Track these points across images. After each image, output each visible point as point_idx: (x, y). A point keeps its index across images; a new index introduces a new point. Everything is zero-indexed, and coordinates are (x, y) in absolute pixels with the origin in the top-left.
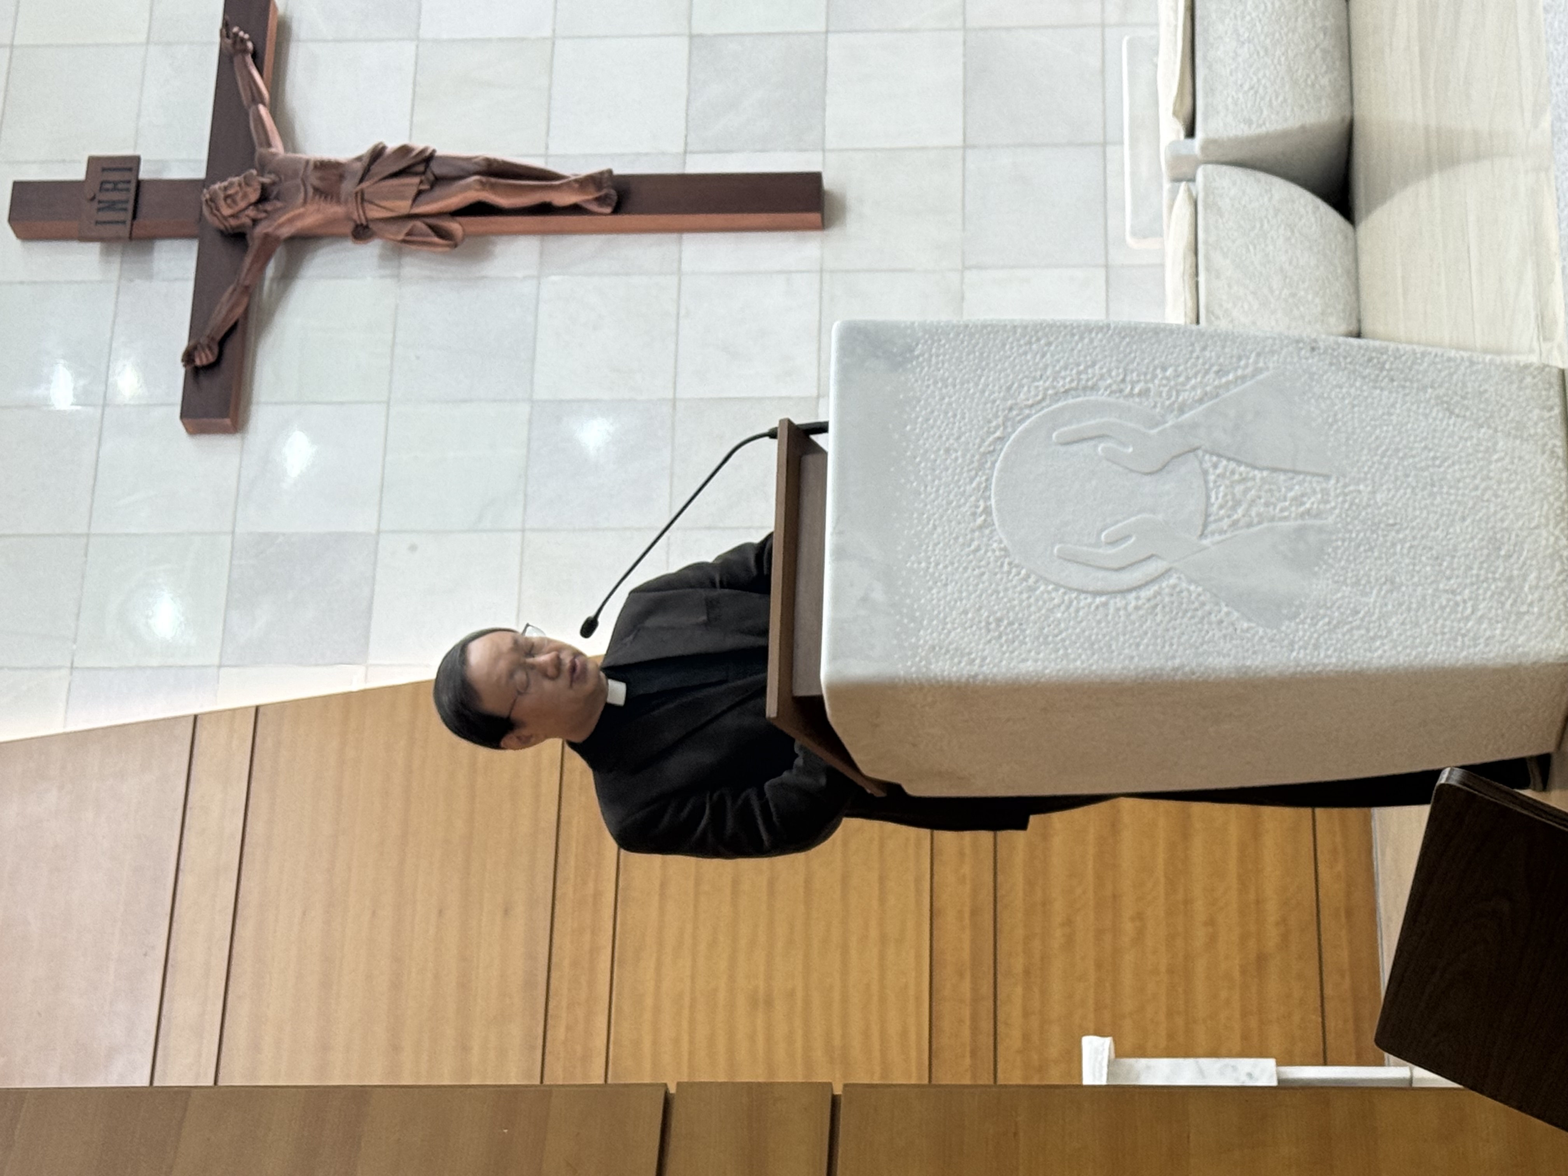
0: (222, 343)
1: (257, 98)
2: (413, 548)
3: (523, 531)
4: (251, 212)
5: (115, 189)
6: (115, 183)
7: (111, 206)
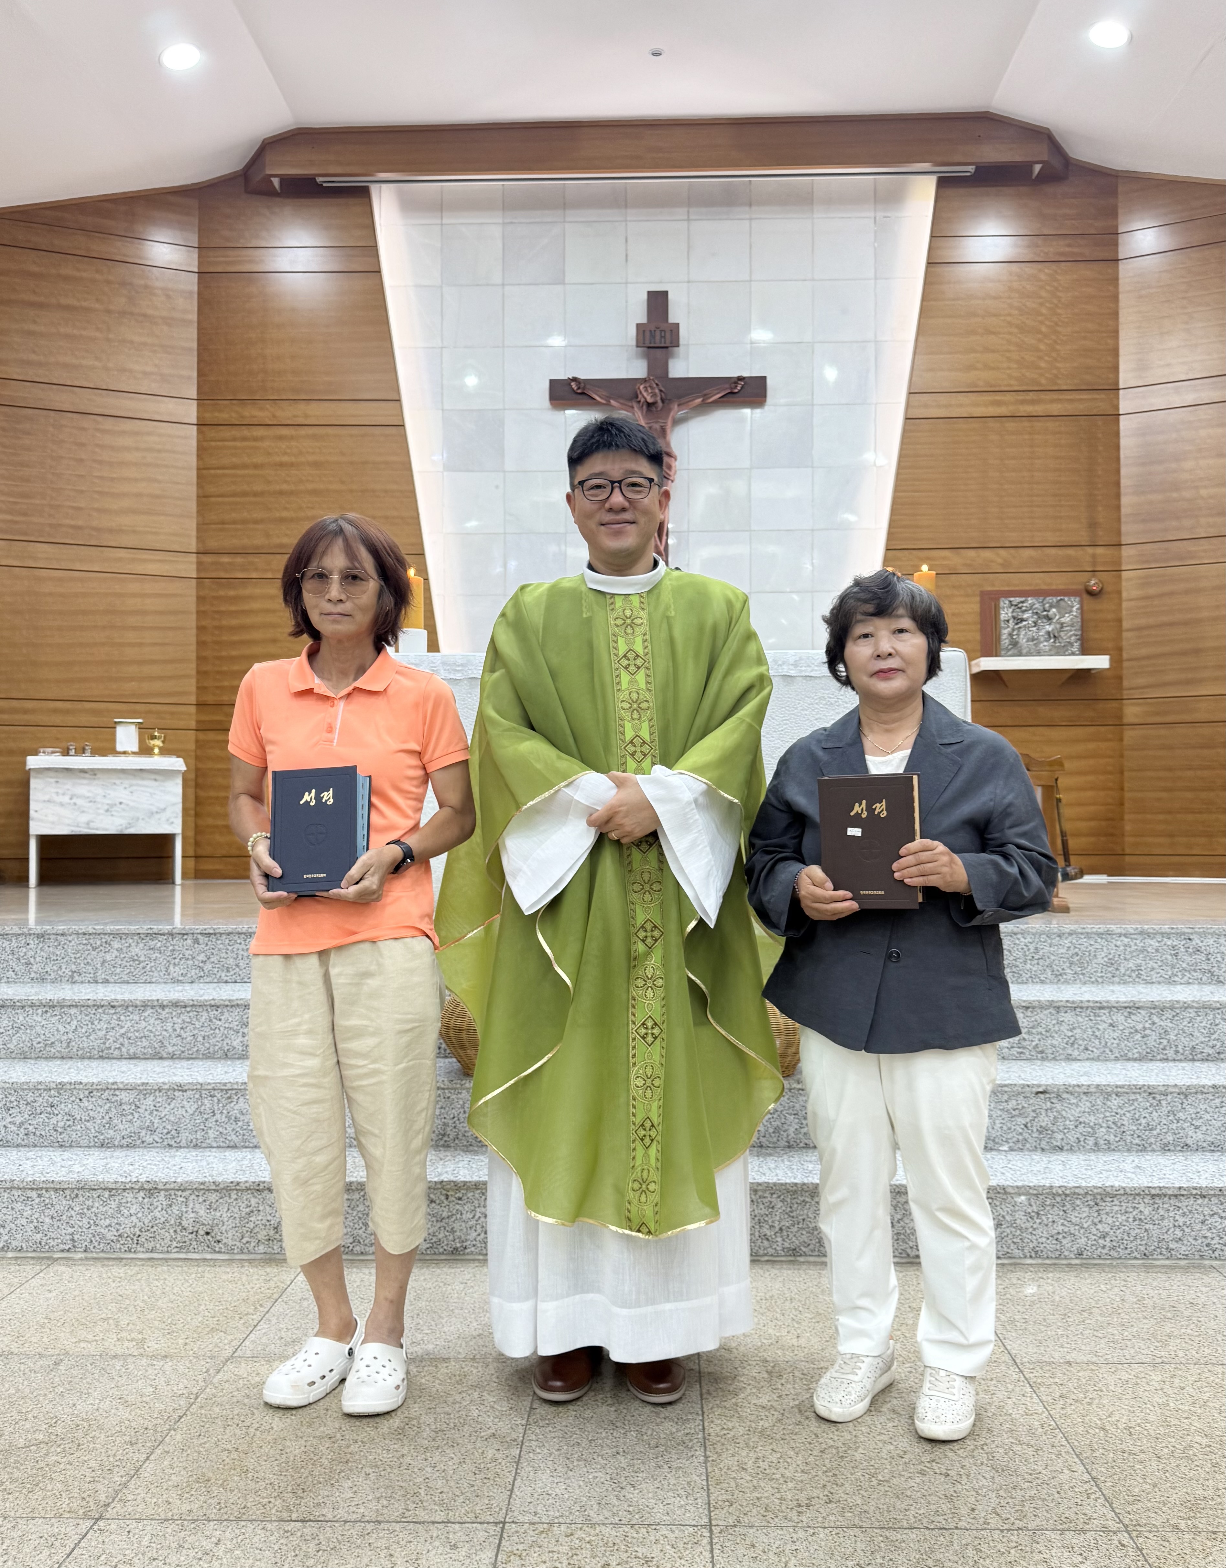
0: (583, 393)
1: (705, 396)
2: (497, 487)
3: (505, 533)
4: (643, 400)
5: (661, 337)
6: (664, 337)
7: (653, 336)
